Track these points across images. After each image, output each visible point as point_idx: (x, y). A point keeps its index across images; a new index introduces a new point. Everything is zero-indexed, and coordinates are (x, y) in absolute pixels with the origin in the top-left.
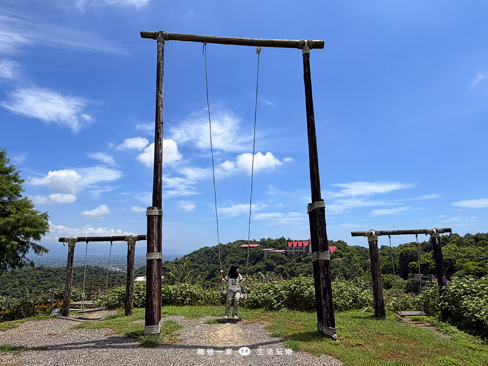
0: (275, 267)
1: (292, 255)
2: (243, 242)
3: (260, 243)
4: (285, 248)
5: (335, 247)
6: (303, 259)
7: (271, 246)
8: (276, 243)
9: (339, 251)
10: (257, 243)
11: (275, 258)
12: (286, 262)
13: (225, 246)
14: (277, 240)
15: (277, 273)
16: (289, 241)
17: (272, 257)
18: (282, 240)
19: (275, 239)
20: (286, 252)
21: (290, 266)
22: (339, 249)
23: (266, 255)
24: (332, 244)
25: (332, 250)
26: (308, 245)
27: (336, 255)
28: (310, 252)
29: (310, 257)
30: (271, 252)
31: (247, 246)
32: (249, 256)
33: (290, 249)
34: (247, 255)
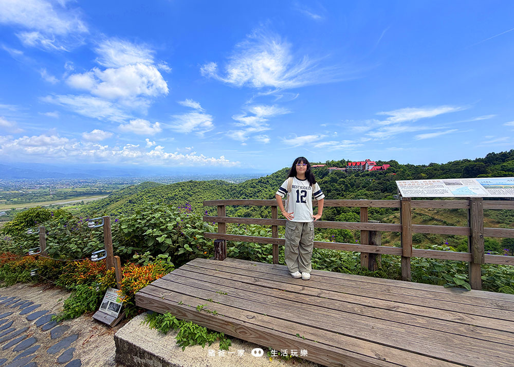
0: (338, 180)
1: (351, 172)
3: (326, 164)
4: (346, 167)
5: (389, 165)
6: (360, 174)
7: (334, 166)
8: (338, 164)
9: (391, 168)
11: (337, 174)
12: (346, 177)
14: (339, 161)
15: (340, 184)
16: (348, 162)
17: (335, 173)
18: (343, 162)
21: (350, 180)
22: (391, 166)
23: (330, 172)
24: (386, 163)
25: (386, 167)
26: (365, 165)
27: (389, 170)
28: (366, 169)
29: (367, 173)
30: (334, 170)
31: (316, 166)
32: (318, 173)
33: (350, 167)
34: (316, 172)
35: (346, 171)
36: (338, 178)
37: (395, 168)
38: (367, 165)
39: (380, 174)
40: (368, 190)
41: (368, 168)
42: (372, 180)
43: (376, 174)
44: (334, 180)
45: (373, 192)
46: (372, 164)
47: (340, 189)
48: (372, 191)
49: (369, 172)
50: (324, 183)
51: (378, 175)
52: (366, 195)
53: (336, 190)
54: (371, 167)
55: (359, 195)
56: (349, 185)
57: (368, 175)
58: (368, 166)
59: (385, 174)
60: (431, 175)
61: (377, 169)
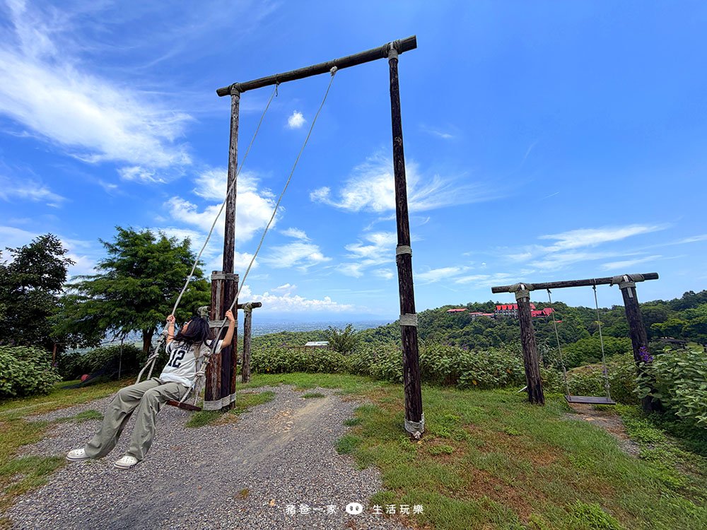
0: (484, 330)
1: (502, 318)
2: (450, 306)
3: (467, 307)
4: (493, 312)
5: (552, 309)
6: (515, 322)
7: (478, 310)
8: (483, 307)
10: (465, 307)
11: (483, 321)
12: (495, 325)
13: (432, 311)
14: (484, 304)
15: (487, 336)
16: (498, 304)
17: (480, 321)
18: (490, 304)
19: (482, 303)
20: (495, 316)
21: (501, 330)
24: (549, 305)
25: (548, 311)
27: (554, 317)
30: (478, 316)
31: (454, 310)
32: (456, 320)
33: (500, 312)
34: (454, 319)
36: (483, 328)
37: (562, 313)
39: (541, 321)
44: (478, 331)
50: (464, 335)
51: (537, 323)
56: (499, 338)
59: (548, 321)
60: (607, 324)
61: (537, 315)
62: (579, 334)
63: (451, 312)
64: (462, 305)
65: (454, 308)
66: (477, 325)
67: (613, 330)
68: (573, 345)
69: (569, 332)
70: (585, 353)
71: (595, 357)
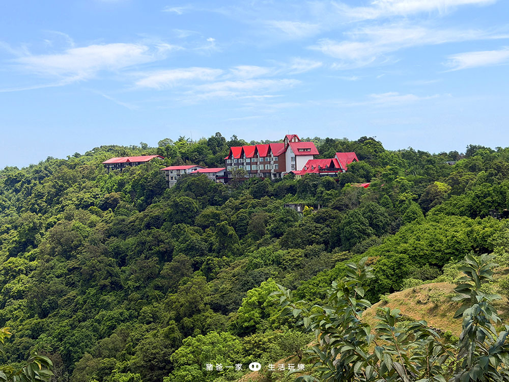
0: (197, 213)
1: (242, 180)
2: (111, 149)
3: (160, 153)
5: (353, 155)
6: (270, 189)
7: (186, 159)
8: (199, 151)
9: (362, 163)
10: (152, 152)
11: (196, 188)
12: (226, 198)
13: (62, 163)
14: (202, 143)
15: (204, 227)
16: (235, 143)
17: (188, 187)
18: (216, 143)
20: (226, 172)
21: (237, 209)
22: (361, 157)
23: (173, 183)
24: (346, 146)
25: (344, 161)
26: (284, 152)
27: (354, 173)
28: (289, 169)
29: (288, 183)
30: (186, 175)
31: (124, 160)
32: (128, 187)
33: (238, 164)
34: (121, 185)
35: (226, 177)
36: (196, 205)
37: (373, 164)
38: (290, 154)
39: (328, 185)
40: (285, 245)
41: (294, 167)
42: (302, 206)
43: (315, 186)
44: (183, 214)
45: (301, 252)
46: (304, 152)
47: (204, 245)
48: (297, 246)
49: (298, 177)
50: (148, 226)
51: (320, 189)
52: (279, 263)
53: (190, 249)
54: (302, 163)
55: (256, 266)
56: (231, 231)
57: (292, 190)
58: (294, 159)
59: (343, 185)
60: (457, 188)
61: (321, 170)
62: (403, 212)
63: (116, 165)
64: (145, 147)
65: (124, 154)
66: (182, 198)
67: (467, 201)
68: (389, 240)
69: (383, 209)
70: (413, 258)
71: (431, 264)
